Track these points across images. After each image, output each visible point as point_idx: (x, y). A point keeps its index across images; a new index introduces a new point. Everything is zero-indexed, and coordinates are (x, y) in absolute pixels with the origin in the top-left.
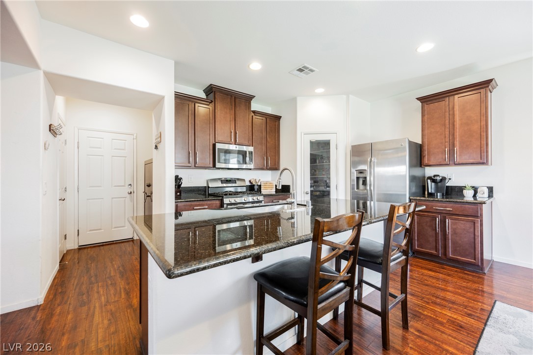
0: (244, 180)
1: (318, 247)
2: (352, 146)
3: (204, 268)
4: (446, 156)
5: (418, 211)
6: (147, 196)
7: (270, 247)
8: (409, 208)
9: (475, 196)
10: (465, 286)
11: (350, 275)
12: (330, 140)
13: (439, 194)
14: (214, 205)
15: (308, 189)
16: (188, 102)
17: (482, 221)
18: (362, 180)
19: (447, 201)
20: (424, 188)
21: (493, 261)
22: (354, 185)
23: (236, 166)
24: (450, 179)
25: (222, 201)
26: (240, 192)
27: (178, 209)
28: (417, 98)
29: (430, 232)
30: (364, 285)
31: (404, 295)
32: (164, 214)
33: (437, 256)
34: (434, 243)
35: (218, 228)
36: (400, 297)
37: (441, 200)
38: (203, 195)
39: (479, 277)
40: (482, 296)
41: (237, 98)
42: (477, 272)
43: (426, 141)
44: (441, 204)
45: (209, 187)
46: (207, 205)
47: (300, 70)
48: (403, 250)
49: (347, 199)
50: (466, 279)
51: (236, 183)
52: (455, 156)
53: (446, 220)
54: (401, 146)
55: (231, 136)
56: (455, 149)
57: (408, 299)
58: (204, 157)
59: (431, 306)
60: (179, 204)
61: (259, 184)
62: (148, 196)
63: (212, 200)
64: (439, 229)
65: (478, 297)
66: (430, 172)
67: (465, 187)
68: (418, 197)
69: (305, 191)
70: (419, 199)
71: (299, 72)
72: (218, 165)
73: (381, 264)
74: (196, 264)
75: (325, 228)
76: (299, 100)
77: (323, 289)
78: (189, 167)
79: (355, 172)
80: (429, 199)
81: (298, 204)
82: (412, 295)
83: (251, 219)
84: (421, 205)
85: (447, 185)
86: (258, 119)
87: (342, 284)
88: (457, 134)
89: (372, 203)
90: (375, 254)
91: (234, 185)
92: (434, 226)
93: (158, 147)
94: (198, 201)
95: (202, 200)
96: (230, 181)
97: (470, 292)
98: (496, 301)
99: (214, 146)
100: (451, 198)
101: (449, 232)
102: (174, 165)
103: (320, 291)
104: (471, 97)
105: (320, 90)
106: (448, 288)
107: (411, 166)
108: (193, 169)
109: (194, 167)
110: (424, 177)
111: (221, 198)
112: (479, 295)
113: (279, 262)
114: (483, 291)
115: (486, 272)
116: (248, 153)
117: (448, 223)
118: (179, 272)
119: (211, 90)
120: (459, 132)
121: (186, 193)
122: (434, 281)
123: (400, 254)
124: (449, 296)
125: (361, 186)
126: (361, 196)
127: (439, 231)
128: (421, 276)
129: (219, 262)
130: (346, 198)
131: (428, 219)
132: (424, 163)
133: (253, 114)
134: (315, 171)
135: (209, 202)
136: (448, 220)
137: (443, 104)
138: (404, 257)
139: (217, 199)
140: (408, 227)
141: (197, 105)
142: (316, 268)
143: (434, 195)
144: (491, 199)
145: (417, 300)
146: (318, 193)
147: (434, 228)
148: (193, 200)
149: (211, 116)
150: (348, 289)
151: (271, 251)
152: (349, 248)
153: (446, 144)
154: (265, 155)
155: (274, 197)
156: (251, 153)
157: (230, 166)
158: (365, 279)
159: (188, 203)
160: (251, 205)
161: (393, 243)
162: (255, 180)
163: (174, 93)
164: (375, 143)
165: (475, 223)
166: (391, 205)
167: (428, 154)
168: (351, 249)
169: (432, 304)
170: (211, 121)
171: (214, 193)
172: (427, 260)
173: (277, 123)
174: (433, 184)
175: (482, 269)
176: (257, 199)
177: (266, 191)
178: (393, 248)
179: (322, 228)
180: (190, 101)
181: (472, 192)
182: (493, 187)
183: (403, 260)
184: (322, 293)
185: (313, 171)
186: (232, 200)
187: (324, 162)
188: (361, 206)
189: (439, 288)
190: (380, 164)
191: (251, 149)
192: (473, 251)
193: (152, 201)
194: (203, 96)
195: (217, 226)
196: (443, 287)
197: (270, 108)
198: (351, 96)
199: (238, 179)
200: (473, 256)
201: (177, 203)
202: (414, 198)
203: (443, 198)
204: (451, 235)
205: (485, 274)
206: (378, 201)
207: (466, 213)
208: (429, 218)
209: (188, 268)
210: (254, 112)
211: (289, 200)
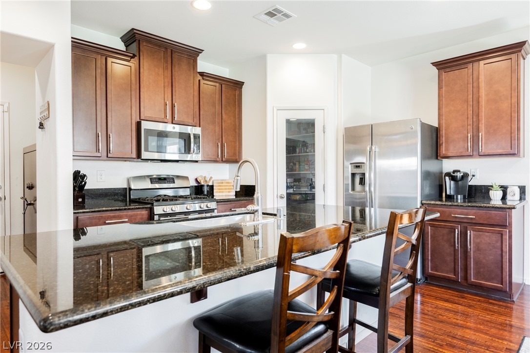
0: (186, 178)
1: (284, 275)
2: (345, 128)
3: (105, 314)
4: (469, 144)
5: (428, 221)
6: (28, 205)
7: (212, 278)
8: (416, 216)
9: (504, 198)
10: (489, 320)
11: (333, 313)
12: (314, 120)
13: (459, 196)
14: (139, 217)
15: (283, 191)
16: (95, 56)
17: (510, 232)
18: (358, 178)
19: (469, 206)
20: (441, 188)
21: (525, 285)
22: (348, 184)
23: (176, 157)
24: (474, 176)
25: (151, 210)
26: (181, 197)
27: (80, 224)
28: (432, 63)
29: (448, 249)
30: (357, 326)
31: (409, 337)
32: (56, 232)
33: (456, 282)
34: (453, 264)
35: (146, 251)
36: (404, 339)
37: (462, 204)
38: (122, 201)
39: (507, 307)
40: (510, 332)
41: (175, 52)
42: (505, 300)
43: (443, 122)
44: (461, 211)
45: (130, 189)
46: (127, 216)
47: (271, 14)
48: (408, 275)
49: (339, 205)
50: (490, 311)
51: (174, 183)
52: (480, 144)
53: (467, 231)
54: (410, 130)
55: (165, 110)
56: (480, 134)
57: (414, 341)
58: (122, 142)
59: (445, 349)
60: (82, 217)
61: (210, 184)
62: (30, 205)
63: (135, 209)
64: (458, 244)
65: (504, 334)
66: (448, 166)
67: (492, 186)
68: (432, 200)
69: (279, 195)
70: (434, 204)
71: (268, 18)
72: (145, 155)
73: (378, 295)
74: (91, 308)
75: (295, 248)
76: (270, 58)
77: (293, 335)
78: (98, 158)
79: (350, 166)
80: (447, 203)
81: (264, 214)
82: (422, 336)
83: (197, 237)
84: (434, 212)
85: (470, 184)
86: (208, 86)
87: (321, 327)
88: (483, 114)
89: (372, 209)
90: (371, 282)
91: (172, 185)
92: (453, 240)
93: (45, 126)
94: (112, 210)
95: (119, 210)
96: (165, 179)
97: (494, 327)
98: (524, 337)
99: (139, 125)
100: (475, 202)
101: (470, 249)
102: (71, 153)
103: (289, 338)
104: (499, 65)
105: (300, 46)
106: (468, 324)
107: (424, 157)
108: (104, 160)
109: (106, 158)
110: (441, 173)
111: (149, 206)
112: (505, 330)
113: (233, 300)
114: (511, 326)
115: (515, 300)
116: (192, 137)
117: (470, 235)
118: (62, 321)
119: (133, 38)
120: (485, 112)
121: (92, 198)
122: (451, 315)
123: (404, 280)
124: (470, 335)
125: (358, 187)
126: (358, 201)
127: (458, 247)
128: (435, 310)
129: (130, 304)
130: (337, 203)
131: (445, 231)
132: (441, 154)
133: (200, 78)
134: (295, 164)
135: (130, 213)
136: (470, 232)
137: (465, 73)
138: (409, 285)
139: (143, 208)
140: (414, 242)
141: (110, 60)
142: (281, 305)
143: (454, 198)
144: (523, 203)
145: (427, 343)
146: (298, 197)
147: (453, 244)
148: (104, 209)
149: (133, 79)
150: (330, 333)
151: (214, 284)
152: (331, 274)
153: (469, 127)
154: (219, 139)
155: (233, 204)
156: (196, 137)
157: (168, 157)
158: (359, 317)
159: (95, 214)
160: (197, 216)
161: (394, 266)
162: (205, 177)
163: (71, 39)
164: (378, 125)
165: (502, 234)
166: (391, 212)
167: (446, 142)
168: (334, 277)
169: (446, 347)
170: (133, 87)
171: (139, 199)
172: (443, 287)
173: (237, 93)
174: (452, 182)
175: (510, 296)
176: (207, 207)
177: (221, 194)
178: (394, 272)
179: (290, 247)
180: (98, 53)
181: (500, 194)
182: (525, 186)
183: (407, 288)
184: (291, 341)
185: (292, 164)
186: (168, 209)
187: (308, 151)
188: (358, 214)
189: (457, 325)
190: (384, 155)
191: (198, 130)
192: (499, 272)
193: (36, 212)
194: (121, 46)
195: (143, 249)
196: (462, 322)
197: (227, 70)
198: (344, 56)
199: (178, 177)
200: (500, 279)
201: (77, 215)
202: (427, 202)
203: (464, 202)
204: (474, 252)
205: (514, 302)
206: (380, 207)
207: (492, 222)
208: (447, 229)
209: (78, 314)
210: (202, 74)
211: (250, 207)
